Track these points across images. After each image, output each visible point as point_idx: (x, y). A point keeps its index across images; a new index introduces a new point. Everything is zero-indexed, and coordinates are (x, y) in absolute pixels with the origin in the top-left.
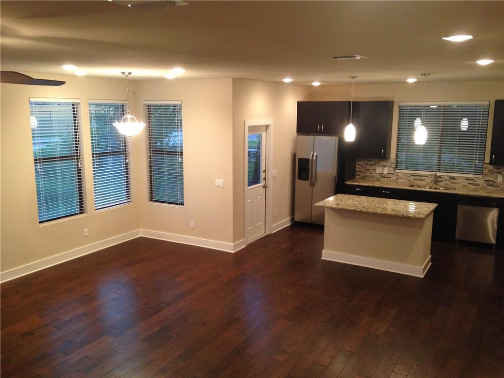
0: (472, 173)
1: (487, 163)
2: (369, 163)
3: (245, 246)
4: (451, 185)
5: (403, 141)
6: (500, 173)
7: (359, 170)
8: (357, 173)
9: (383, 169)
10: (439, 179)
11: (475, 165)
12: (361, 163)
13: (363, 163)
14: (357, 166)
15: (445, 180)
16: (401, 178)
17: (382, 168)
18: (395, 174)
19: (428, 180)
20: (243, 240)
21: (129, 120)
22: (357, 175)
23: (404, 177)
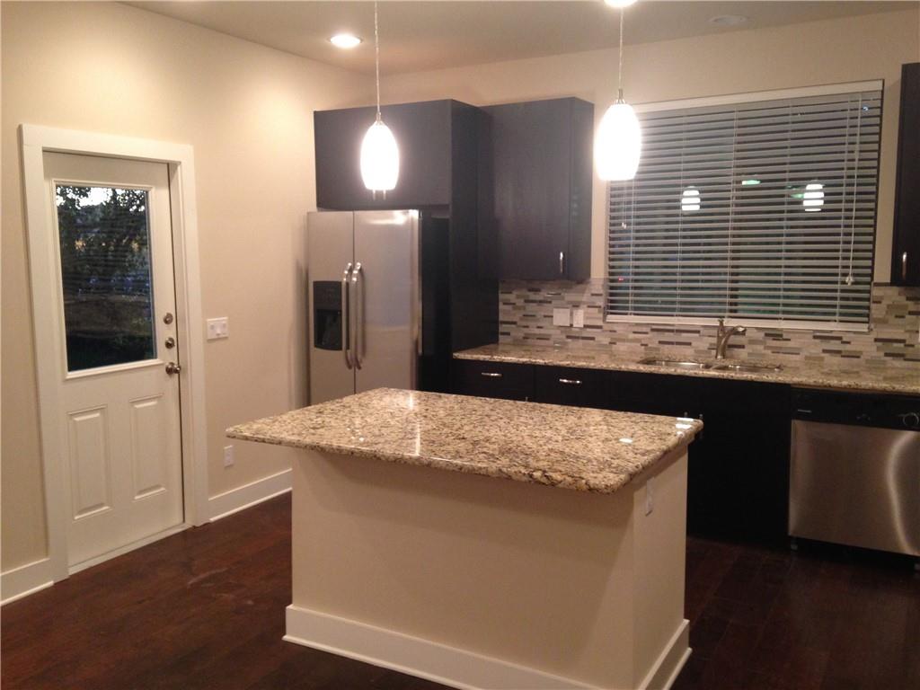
0: (837, 318)
1: (885, 285)
2: (532, 296)
3: (50, 583)
4: (771, 358)
5: (624, 226)
7: (506, 319)
8: (503, 328)
9: (571, 314)
10: (734, 340)
11: (843, 291)
12: (512, 297)
13: (518, 297)
14: (501, 306)
15: (753, 342)
16: (623, 340)
17: (568, 311)
18: (606, 327)
19: (704, 343)
20: (44, 560)
22: (504, 334)
23: (632, 336)
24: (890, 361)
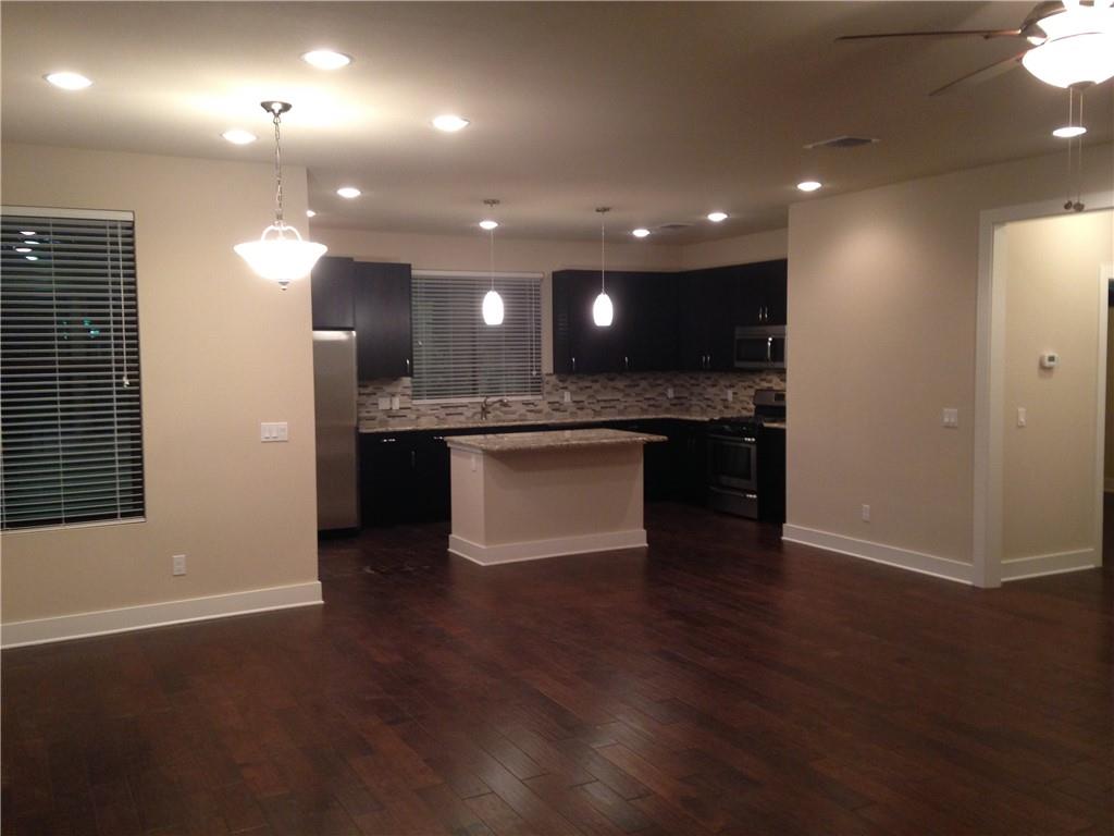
0: (530, 393)
1: (550, 375)
2: (362, 391)
4: (503, 417)
6: (565, 388)
9: (391, 401)
11: (531, 379)
16: (424, 415)
17: (388, 399)
18: (414, 408)
19: (470, 411)
21: (281, 233)
23: (430, 412)
24: (554, 413)
